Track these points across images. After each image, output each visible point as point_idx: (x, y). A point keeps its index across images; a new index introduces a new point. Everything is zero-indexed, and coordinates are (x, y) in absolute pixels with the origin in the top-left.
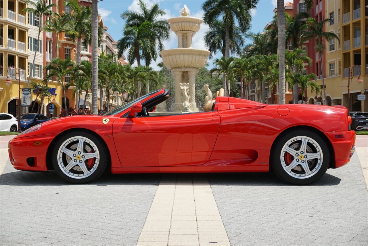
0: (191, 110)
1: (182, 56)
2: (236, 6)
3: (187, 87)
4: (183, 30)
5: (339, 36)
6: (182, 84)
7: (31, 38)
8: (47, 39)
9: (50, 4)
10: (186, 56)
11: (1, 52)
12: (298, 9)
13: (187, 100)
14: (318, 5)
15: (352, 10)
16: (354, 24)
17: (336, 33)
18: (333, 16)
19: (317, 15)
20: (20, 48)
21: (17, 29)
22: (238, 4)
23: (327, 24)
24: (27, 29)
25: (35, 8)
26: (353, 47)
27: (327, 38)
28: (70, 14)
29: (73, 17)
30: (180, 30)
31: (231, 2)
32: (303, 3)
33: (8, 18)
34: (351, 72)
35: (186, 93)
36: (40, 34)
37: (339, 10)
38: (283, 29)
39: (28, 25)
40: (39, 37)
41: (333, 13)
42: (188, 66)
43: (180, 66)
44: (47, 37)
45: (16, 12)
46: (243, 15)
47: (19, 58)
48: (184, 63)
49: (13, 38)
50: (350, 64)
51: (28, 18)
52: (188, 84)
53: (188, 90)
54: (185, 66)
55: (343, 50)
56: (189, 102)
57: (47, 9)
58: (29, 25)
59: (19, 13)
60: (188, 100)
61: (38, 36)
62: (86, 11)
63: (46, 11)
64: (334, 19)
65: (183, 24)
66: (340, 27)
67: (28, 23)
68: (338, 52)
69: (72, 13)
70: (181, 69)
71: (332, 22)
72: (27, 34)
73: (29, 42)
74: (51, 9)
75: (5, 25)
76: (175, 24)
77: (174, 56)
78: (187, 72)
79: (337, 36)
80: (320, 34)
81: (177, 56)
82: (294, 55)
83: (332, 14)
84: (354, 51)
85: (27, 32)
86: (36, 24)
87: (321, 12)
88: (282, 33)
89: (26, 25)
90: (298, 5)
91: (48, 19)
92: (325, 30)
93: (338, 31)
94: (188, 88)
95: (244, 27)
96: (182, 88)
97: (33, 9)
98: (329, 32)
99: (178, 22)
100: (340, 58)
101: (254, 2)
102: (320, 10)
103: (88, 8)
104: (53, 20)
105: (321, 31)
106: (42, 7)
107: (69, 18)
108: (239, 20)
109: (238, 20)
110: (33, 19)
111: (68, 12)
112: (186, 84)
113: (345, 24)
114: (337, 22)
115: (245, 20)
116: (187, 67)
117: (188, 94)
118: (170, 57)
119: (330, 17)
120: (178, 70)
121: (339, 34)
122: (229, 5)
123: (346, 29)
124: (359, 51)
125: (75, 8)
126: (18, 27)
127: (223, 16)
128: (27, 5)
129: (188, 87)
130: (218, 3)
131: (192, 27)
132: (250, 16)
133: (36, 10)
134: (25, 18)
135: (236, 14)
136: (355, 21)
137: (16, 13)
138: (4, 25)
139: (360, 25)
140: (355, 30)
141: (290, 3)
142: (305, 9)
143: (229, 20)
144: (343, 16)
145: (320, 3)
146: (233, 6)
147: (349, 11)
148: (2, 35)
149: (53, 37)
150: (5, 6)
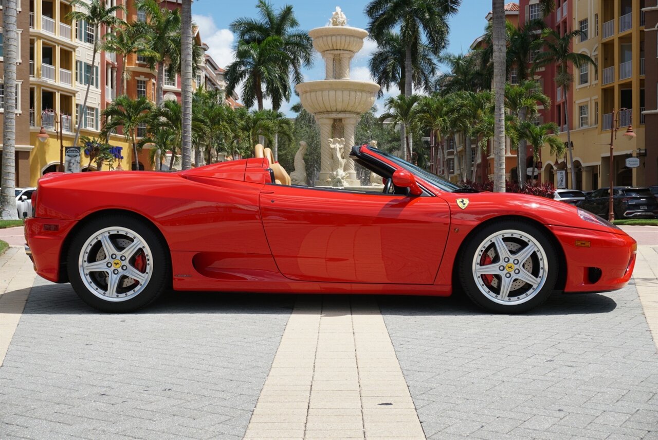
0: (347, 184)
1: (332, 93)
2: (423, 10)
3: (340, 145)
4: (335, 48)
5: (596, 59)
6: (332, 140)
7: (81, 63)
8: (107, 64)
9: (111, 6)
10: (339, 93)
11: (31, 86)
12: (527, 15)
13: (341, 166)
14: (560, 8)
15: (619, 16)
16: (620, 38)
17: (591, 54)
18: (586, 27)
19: (560, 24)
20: (62, 80)
21: (57, 46)
22: (426, 6)
23: (576, 39)
24: (74, 48)
25: (86, 12)
26: (619, 79)
27: (576, 63)
28: (146, 23)
29: (150, 27)
30: (329, 49)
31: (415, 2)
32: (535, 5)
33: (42, 29)
34: (616, 121)
35: (339, 156)
36: (96, 56)
37: (596, 15)
38: (502, 47)
39: (75, 42)
40: (93, 61)
41: (586, 21)
42: (342, 110)
43: (329, 110)
44: (107, 62)
45: (55, 19)
46: (434, 24)
47: (62, 96)
48: (336, 105)
49: (51, 64)
50: (613, 106)
51: (76, 29)
52: (342, 140)
53: (343, 150)
54: (338, 110)
55: (602, 83)
56: (344, 171)
57: (107, 14)
58: (78, 40)
59: (61, 21)
60: (343, 167)
61: (92, 60)
62: (171, 19)
63: (106, 17)
64: (587, 30)
65: (334, 38)
66: (597, 45)
67: (76, 37)
68: (594, 86)
69: (149, 21)
70: (330, 114)
71: (584, 35)
73: (77, 69)
74: (114, 14)
75: (37, 40)
76: (321, 39)
77: (319, 93)
78: (340, 120)
79: (593, 59)
80: (564, 56)
81: (324, 93)
82: (521, 92)
83: (584, 23)
84: (621, 86)
85: (75, 51)
86: (89, 38)
87: (566, 19)
88: (501, 54)
89: (72, 41)
90: (527, 7)
91: (109, 31)
92: (572, 50)
93: (595, 51)
94: (342, 146)
95: (436, 44)
96: (332, 146)
97: (83, 15)
98: (579, 53)
99: (327, 36)
100: (596, 97)
101: (454, 3)
102: (564, 15)
103: (175, 13)
104: (117, 32)
105: (565, 51)
106: (100, 11)
107: (144, 28)
108: (427, 33)
110: (85, 32)
111: (143, 19)
112: (340, 140)
113: (605, 40)
114: (593, 37)
115: (438, 33)
116: (340, 112)
117: (342, 156)
118: (313, 94)
119: (581, 27)
120: (326, 116)
121: (596, 57)
122: (411, 7)
123: (607, 47)
124: (629, 84)
125: (154, 12)
126: (59, 44)
127: (401, 26)
128: (75, 6)
129: (343, 144)
130: (392, 5)
131: (349, 42)
132: (447, 26)
133: (89, 16)
134: (71, 30)
135: (423, 24)
136: (622, 34)
137: (55, 21)
138: (35, 40)
139: (631, 42)
140: (622, 50)
141: (513, 4)
142: (539, 14)
143: (410, 32)
144: (602, 25)
145: (564, 4)
146: (418, 9)
147: (613, 18)
148: (32, 58)
149: (117, 61)
150: (37, 9)
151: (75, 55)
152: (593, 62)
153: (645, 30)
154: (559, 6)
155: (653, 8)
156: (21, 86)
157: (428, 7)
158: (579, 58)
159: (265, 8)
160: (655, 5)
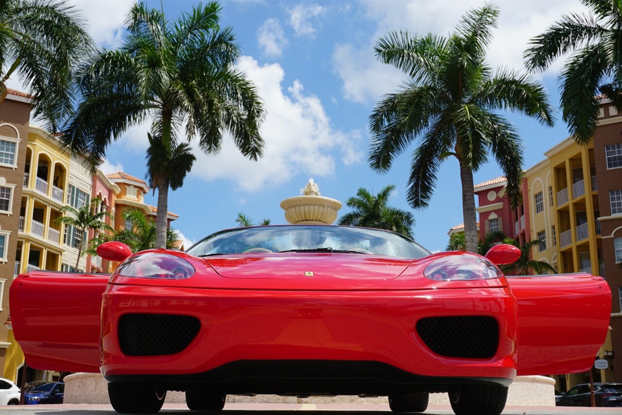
2: (391, 223)
5: (556, 267)
7: (67, 266)
8: (92, 269)
9: (96, 213)
12: (487, 229)
14: (518, 222)
15: (575, 226)
16: (578, 247)
17: (550, 263)
18: (544, 237)
19: (518, 236)
22: (394, 220)
23: (535, 249)
24: (61, 252)
25: (75, 217)
27: (537, 270)
28: (132, 231)
29: (136, 236)
30: (301, 219)
31: (383, 217)
32: (494, 219)
33: (31, 233)
36: (80, 259)
37: (553, 227)
39: (62, 246)
40: (77, 265)
41: (543, 232)
44: (92, 266)
45: (45, 224)
49: (37, 265)
51: (65, 235)
57: (94, 219)
58: (65, 245)
59: (51, 226)
61: (76, 263)
63: (92, 222)
64: (545, 241)
66: (555, 254)
67: (64, 242)
69: (135, 230)
71: (543, 246)
72: (61, 259)
74: (103, 220)
75: (25, 243)
79: (553, 266)
80: (526, 264)
83: (541, 234)
85: (61, 255)
86: (77, 244)
87: (524, 231)
89: (59, 245)
90: (486, 222)
91: (97, 237)
92: (532, 257)
93: (554, 260)
97: (71, 219)
98: (540, 260)
101: (424, 197)
102: (522, 228)
104: (104, 240)
105: (526, 259)
106: (87, 217)
107: (130, 236)
110: (73, 238)
111: (130, 229)
113: (563, 249)
114: (551, 246)
119: (539, 239)
121: (555, 265)
122: (379, 222)
123: (566, 255)
125: (140, 222)
126: (46, 247)
128: (65, 213)
130: (362, 218)
133: (77, 221)
134: (60, 235)
136: (580, 242)
137: (45, 226)
139: (589, 250)
140: (580, 258)
142: (499, 227)
144: (559, 235)
145: (521, 218)
146: (386, 223)
147: (569, 228)
148: (18, 258)
149: (102, 266)
150: (28, 214)
151: (61, 258)
152: (552, 269)
153: (603, 238)
154: (517, 220)
155: (608, 217)
156: (5, 285)
157: (396, 221)
158: (540, 266)
159: (244, 222)
160: (610, 215)
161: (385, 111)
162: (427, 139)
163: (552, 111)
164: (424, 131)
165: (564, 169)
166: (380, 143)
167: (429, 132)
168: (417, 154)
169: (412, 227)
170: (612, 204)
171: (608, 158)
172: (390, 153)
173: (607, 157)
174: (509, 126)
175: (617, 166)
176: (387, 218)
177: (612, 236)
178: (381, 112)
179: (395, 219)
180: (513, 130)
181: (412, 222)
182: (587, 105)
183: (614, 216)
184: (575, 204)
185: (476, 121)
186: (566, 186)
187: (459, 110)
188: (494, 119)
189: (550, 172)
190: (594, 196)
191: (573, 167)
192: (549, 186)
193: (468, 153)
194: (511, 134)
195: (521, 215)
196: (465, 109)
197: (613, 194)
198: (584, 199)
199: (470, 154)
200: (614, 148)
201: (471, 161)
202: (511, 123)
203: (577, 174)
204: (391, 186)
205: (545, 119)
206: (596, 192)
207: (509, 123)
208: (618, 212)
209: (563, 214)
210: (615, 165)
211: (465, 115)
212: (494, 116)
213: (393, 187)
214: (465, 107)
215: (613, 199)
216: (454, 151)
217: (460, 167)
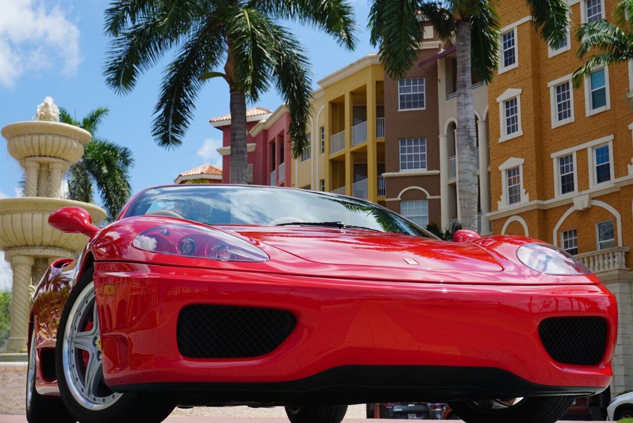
1: (37, 218)
2: (99, 161)
14: (275, 171)
15: (351, 183)
22: (104, 158)
30: (33, 154)
31: (88, 152)
37: (323, 182)
42: (51, 244)
46: (114, 180)
65: (43, 138)
76: (22, 138)
77: (16, 216)
81: (24, 216)
95: (114, 208)
99: (32, 135)
101: (177, 132)
102: (280, 180)
108: (103, 193)
109: (101, 192)
115: (117, 193)
116: (47, 247)
118: (7, 218)
127: (68, 181)
131: (65, 147)
132: (129, 187)
135: (97, 180)
141: (210, 166)
143: (81, 189)
145: (280, 167)
146: (93, 160)
147: (344, 184)
153: (387, 200)
154: (274, 169)
155: (395, 174)
157: (106, 159)
160: (398, 171)
161: (128, 5)
162: (185, 51)
163: (353, 29)
164: (184, 39)
165: (342, 105)
166: (121, 51)
167: (189, 41)
168: (171, 69)
169: (129, 168)
170: (402, 156)
171: (401, 96)
172: (134, 66)
173: (399, 94)
174: (297, 44)
175: (411, 107)
176: (94, 153)
177: (399, 198)
178: (123, 6)
179: (105, 156)
180: (301, 50)
181: (130, 162)
182: (407, 28)
183: (403, 172)
184: (353, 153)
185: (259, 32)
186: (342, 128)
187: (237, 16)
188: (279, 33)
189: (323, 107)
190: (378, 144)
191: (353, 104)
192: (321, 126)
193: (245, 77)
194: (298, 55)
195: (280, 162)
196: (244, 16)
197: (403, 143)
198: (366, 147)
199: (249, 79)
200: (408, 83)
201: (249, 88)
202: (299, 40)
203: (359, 113)
204: (103, 109)
205: (344, 39)
206: (382, 139)
207: (296, 40)
208: (408, 168)
209: (337, 165)
210: (409, 106)
211: (243, 25)
212: (278, 28)
213: (106, 110)
214: (243, 12)
215: (403, 150)
216: (224, 72)
217: (229, 94)
